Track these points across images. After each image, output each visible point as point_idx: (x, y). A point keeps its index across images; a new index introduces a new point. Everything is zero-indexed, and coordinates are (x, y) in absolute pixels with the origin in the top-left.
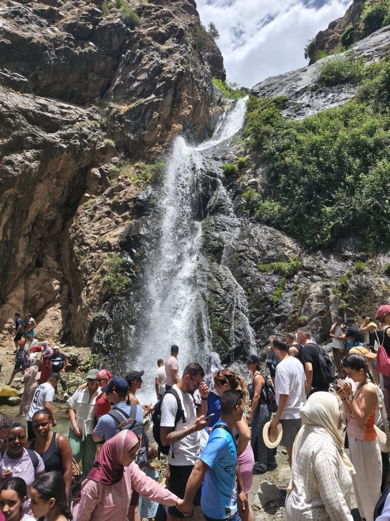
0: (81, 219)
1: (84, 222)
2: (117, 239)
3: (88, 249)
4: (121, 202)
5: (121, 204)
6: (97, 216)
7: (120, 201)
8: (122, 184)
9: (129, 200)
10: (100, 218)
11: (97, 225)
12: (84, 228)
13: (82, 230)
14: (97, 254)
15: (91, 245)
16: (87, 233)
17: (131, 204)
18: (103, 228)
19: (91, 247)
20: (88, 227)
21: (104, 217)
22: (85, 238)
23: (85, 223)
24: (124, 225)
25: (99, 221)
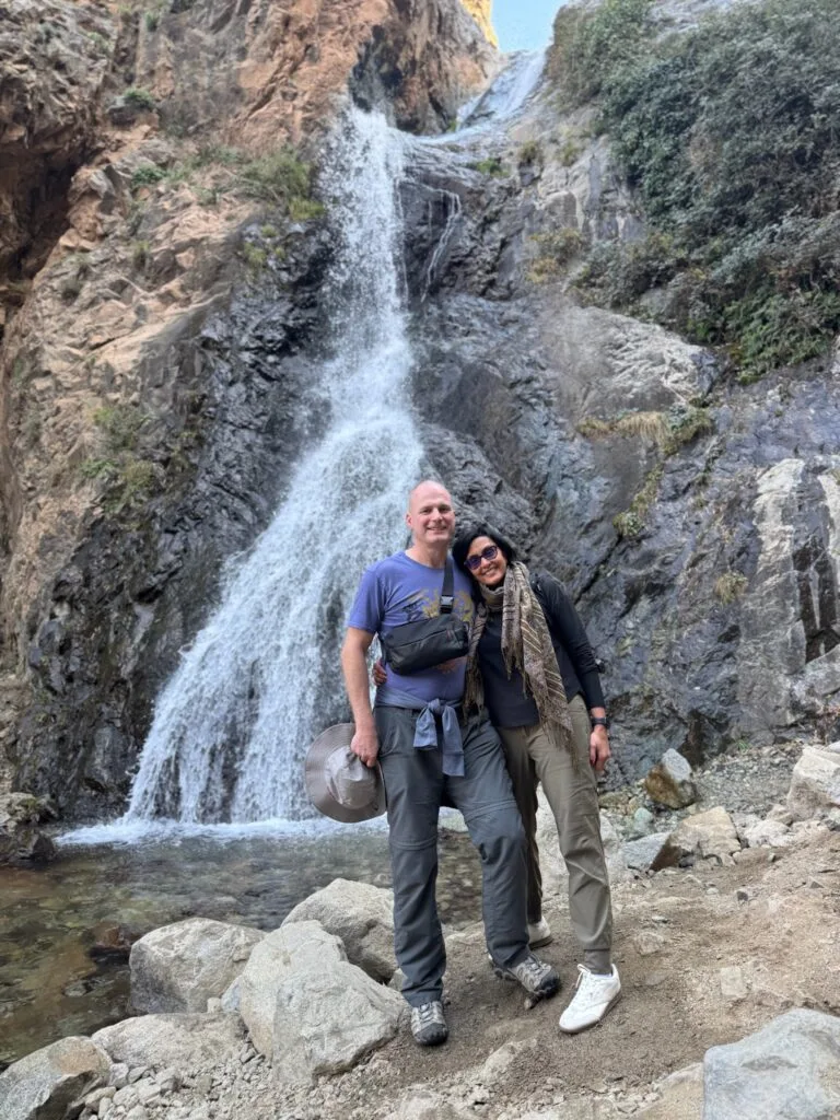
0: (37, 305)
1: (46, 312)
2: (134, 355)
3: (48, 389)
4: (156, 254)
5: (156, 258)
6: (86, 294)
7: (154, 250)
8: (167, 205)
9: (181, 248)
10: (93, 303)
11: (84, 320)
12: (43, 330)
13: (38, 334)
14: (73, 400)
15: (59, 378)
16: (50, 343)
17: (185, 258)
18: (99, 327)
19: (58, 383)
20: (57, 326)
21: (107, 299)
22: (45, 357)
23: (50, 316)
24: (161, 319)
25: (90, 310)
